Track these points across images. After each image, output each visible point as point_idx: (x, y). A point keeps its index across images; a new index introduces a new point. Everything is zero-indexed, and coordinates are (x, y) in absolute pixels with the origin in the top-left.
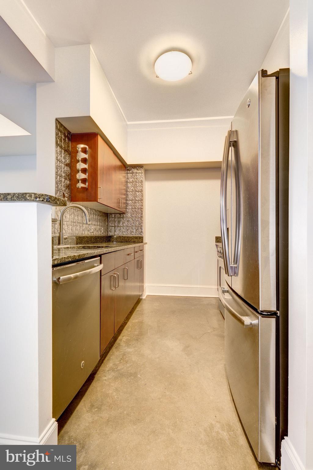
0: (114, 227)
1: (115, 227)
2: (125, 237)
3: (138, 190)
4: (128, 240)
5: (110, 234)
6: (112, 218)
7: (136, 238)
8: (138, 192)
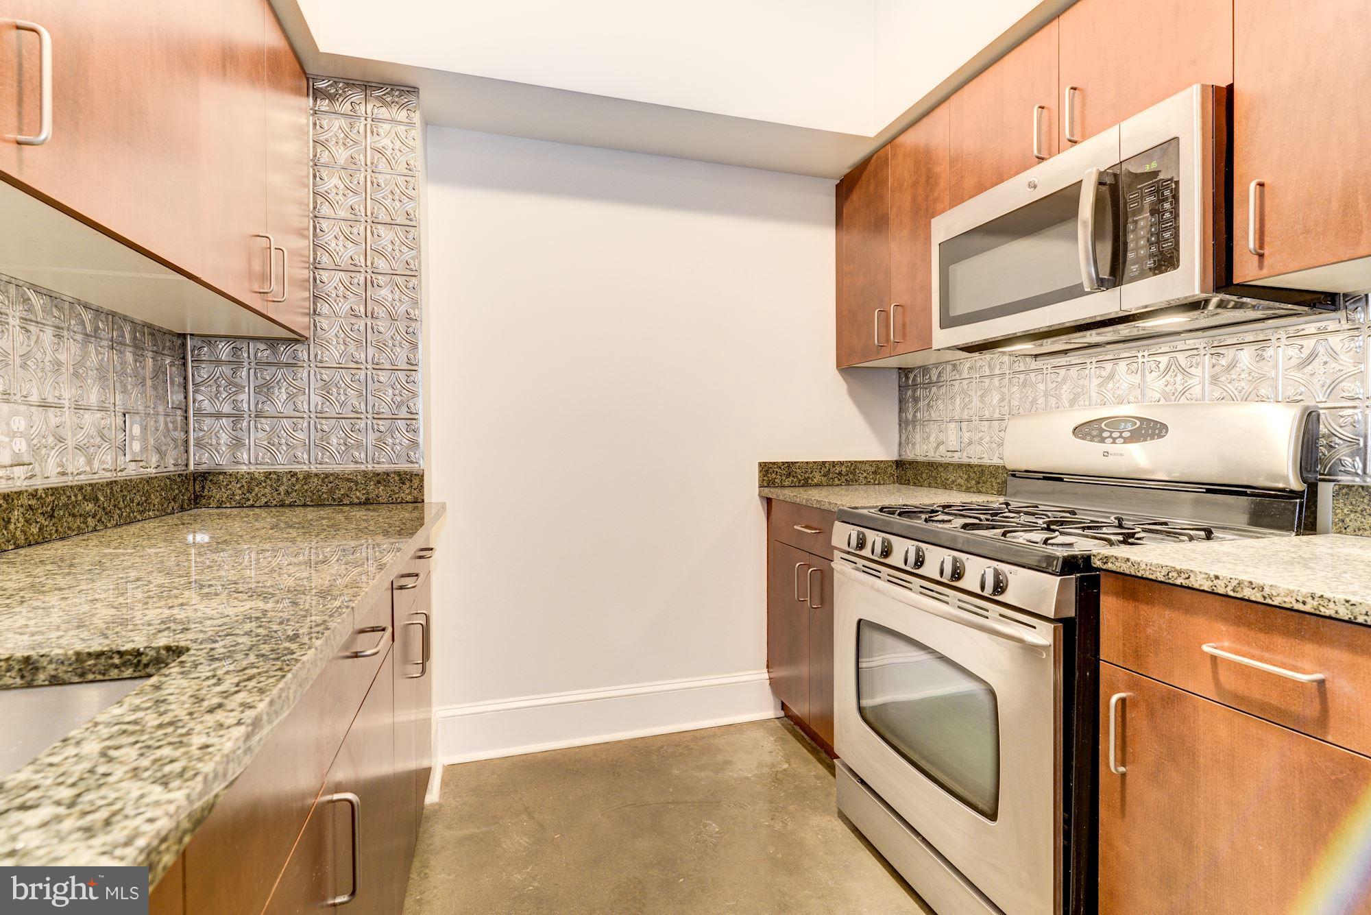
0: (228, 416)
1: (236, 417)
2: (308, 476)
3: (383, 217)
4: (331, 492)
5: (199, 460)
6: (218, 362)
7: (381, 478)
8: (391, 225)
